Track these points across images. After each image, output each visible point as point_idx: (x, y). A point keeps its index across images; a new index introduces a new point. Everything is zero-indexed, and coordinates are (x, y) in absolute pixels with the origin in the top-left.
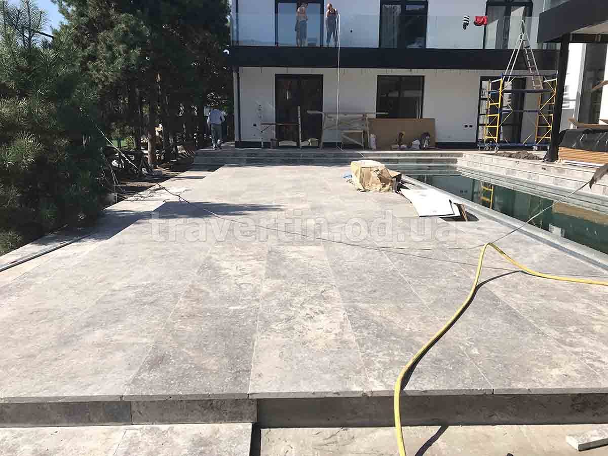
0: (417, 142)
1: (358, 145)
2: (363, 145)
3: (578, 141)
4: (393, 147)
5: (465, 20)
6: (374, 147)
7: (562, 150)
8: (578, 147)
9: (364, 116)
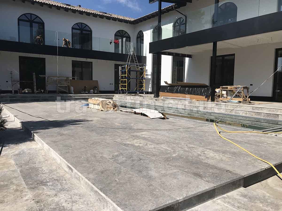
0: (92, 90)
1: (65, 91)
2: (68, 92)
3: (167, 90)
4: (82, 92)
5: (111, 41)
6: (73, 93)
7: (161, 93)
8: (167, 92)
9: (67, 78)
